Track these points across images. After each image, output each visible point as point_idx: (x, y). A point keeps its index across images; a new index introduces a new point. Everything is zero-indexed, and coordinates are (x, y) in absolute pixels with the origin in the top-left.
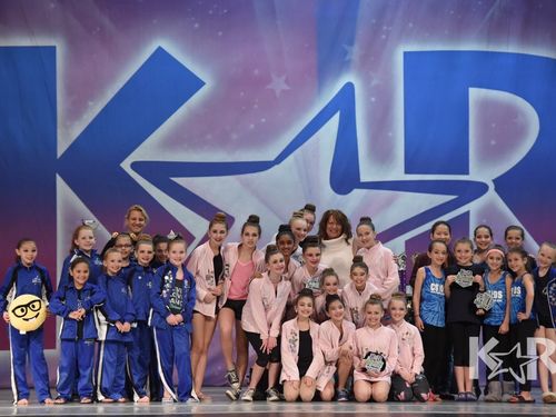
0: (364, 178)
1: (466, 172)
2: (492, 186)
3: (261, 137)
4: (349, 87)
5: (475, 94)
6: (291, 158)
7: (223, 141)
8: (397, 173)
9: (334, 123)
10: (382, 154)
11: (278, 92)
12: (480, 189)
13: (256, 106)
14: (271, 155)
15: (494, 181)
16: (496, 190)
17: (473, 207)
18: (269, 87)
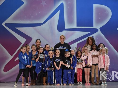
0: (66, 28)
1: (93, 26)
2: (99, 30)
3: (39, 17)
4: (62, 4)
5: (95, 5)
6: (47, 22)
7: (29, 18)
8: (75, 26)
9: (58, 13)
10: (71, 21)
11: (43, 5)
12: (96, 30)
13: (38, 9)
14: (42, 22)
15: (100, 28)
16: (100, 30)
17: (94, 35)
18: (41, 4)
